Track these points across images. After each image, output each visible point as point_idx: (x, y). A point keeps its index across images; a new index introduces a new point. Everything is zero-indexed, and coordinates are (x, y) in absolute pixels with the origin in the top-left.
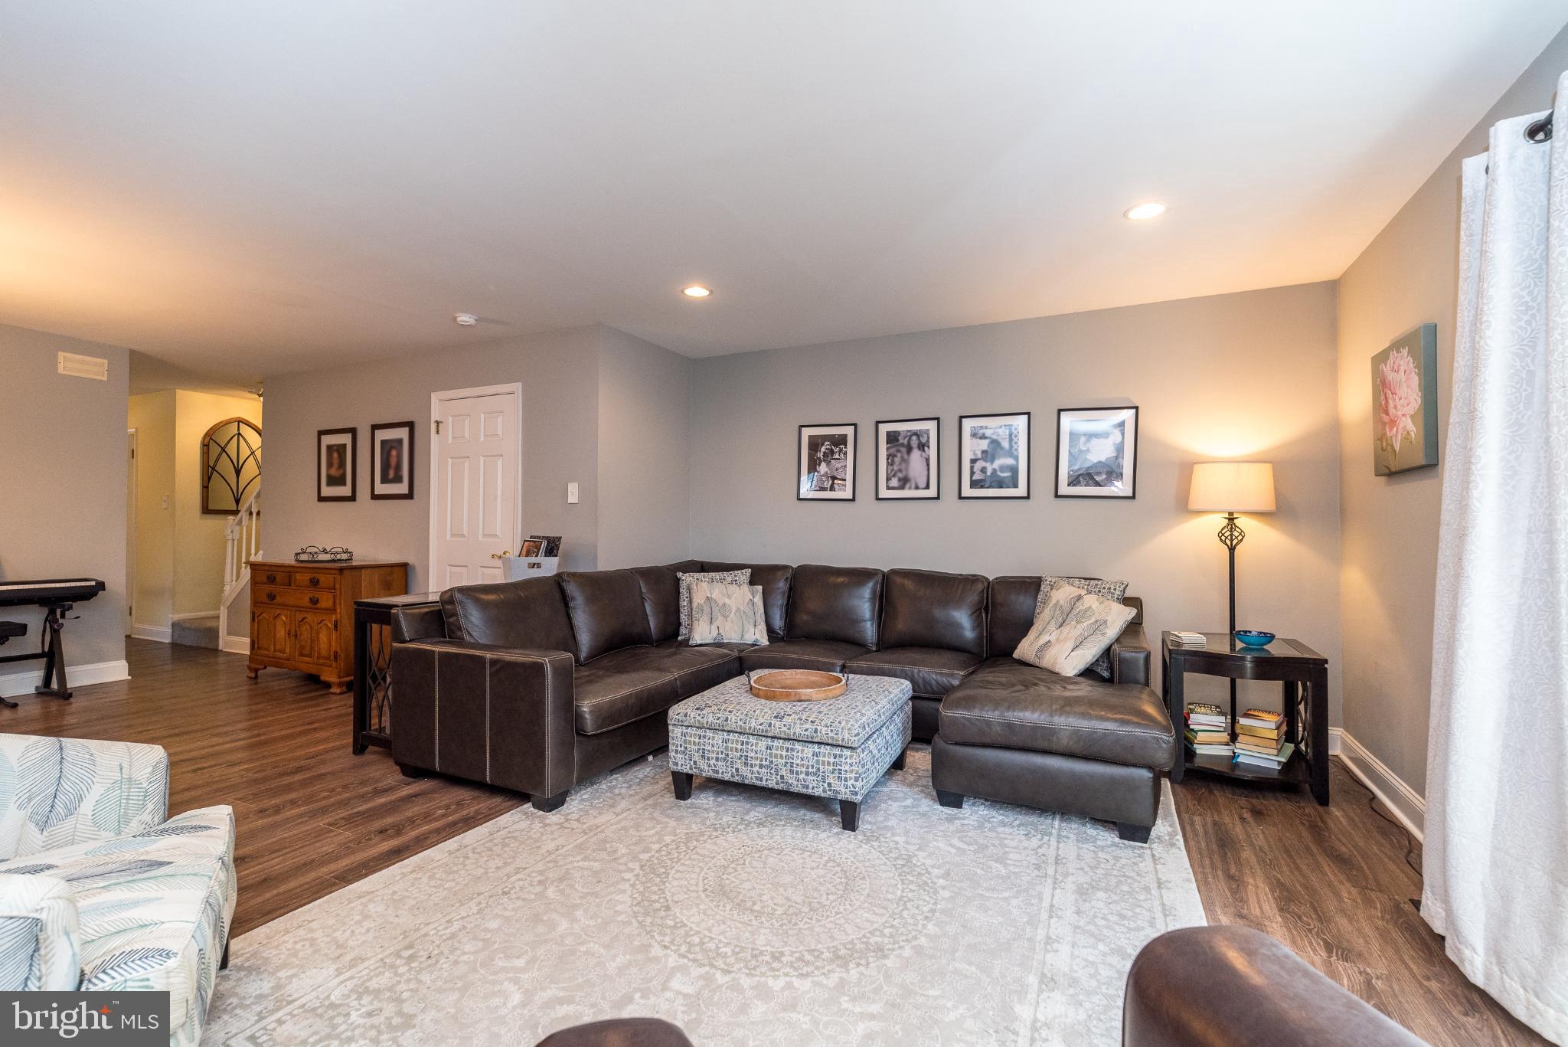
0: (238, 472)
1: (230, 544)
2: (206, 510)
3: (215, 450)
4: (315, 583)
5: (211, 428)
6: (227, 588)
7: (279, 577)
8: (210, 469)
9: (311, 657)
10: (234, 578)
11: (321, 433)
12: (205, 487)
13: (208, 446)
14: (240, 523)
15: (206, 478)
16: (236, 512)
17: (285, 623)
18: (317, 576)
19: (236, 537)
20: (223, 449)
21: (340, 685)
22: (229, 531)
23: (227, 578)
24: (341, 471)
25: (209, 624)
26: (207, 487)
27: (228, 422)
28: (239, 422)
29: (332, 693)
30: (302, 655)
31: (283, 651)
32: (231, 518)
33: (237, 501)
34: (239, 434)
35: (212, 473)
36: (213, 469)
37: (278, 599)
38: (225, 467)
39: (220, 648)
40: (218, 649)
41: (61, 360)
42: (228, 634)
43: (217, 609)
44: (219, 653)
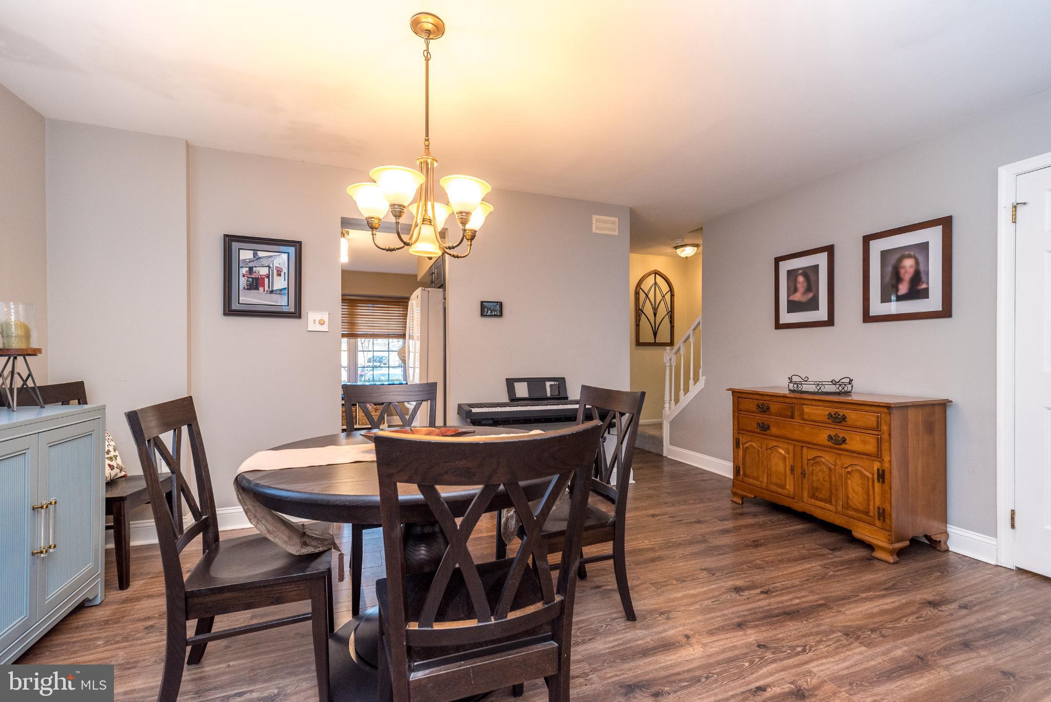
0: (655, 312)
1: (668, 369)
2: (638, 343)
3: (643, 297)
4: (838, 420)
5: (640, 280)
7: (774, 407)
8: (640, 311)
9: (830, 502)
10: (673, 398)
11: (778, 260)
12: (638, 325)
13: (639, 294)
15: (638, 318)
16: (672, 345)
17: (785, 458)
18: (842, 412)
19: (674, 364)
20: (647, 296)
21: (891, 552)
22: (668, 358)
23: (667, 397)
24: (811, 295)
27: (649, 274)
28: (656, 273)
29: (877, 559)
30: (813, 496)
31: (783, 486)
32: (668, 348)
33: (655, 335)
34: (655, 283)
35: (641, 315)
36: (642, 311)
37: (774, 430)
38: (648, 309)
39: (664, 455)
40: (662, 456)
41: (594, 221)
42: (671, 444)
43: (660, 420)
44: (664, 459)
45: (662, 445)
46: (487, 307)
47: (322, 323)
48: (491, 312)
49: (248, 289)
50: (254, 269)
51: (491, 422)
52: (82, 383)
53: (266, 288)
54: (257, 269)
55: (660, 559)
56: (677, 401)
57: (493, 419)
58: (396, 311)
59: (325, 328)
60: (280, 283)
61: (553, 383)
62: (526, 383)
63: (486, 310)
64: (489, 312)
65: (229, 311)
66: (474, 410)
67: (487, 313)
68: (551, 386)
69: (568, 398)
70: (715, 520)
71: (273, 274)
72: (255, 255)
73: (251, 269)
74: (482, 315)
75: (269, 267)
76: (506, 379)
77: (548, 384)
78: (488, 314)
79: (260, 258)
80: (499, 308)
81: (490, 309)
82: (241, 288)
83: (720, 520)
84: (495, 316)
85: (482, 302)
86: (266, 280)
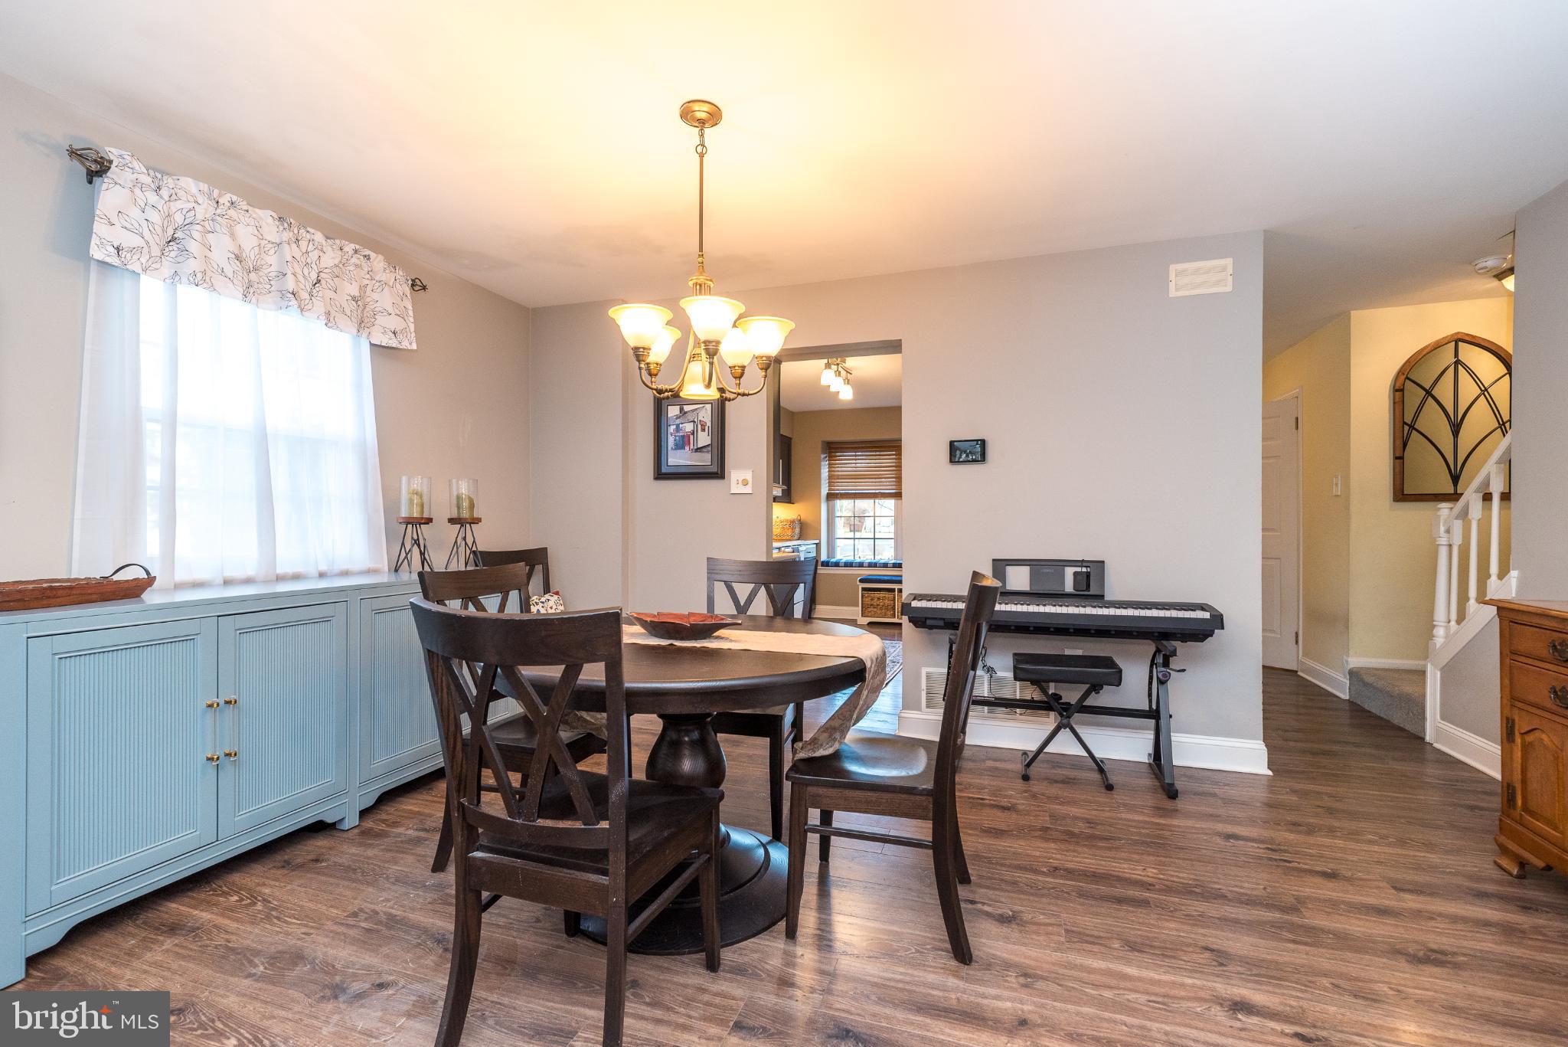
0: (1456, 428)
1: (1443, 553)
2: (1401, 495)
3: (1414, 396)
5: (1408, 361)
6: (1440, 632)
8: (1406, 428)
10: (1454, 616)
12: (1399, 458)
13: (1402, 390)
14: (1464, 514)
15: (1399, 443)
16: (1455, 497)
19: (1457, 540)
20: (1429, 393)
22: (1442, 529)
23: (1440, 614)
25: (1408, 688)
26: (1401, 458)
27: (1437, 346)
28: (1456, 341)
32: (1444, 506)
33: (1455, 479)
34: (1458, 362)
35: (1409, 435)
36: (1412, 427)
38: (1434, 422)
39: (1428, 739)
40: (1423, 739)
41: (1172, 276)
42: (1444, 717)
43: (1422, 662)
44: (1428, 747)
45: (1424, 719)
46: (959, 449)
47: (745, 483)
48: (967, 456)
49: (675, 449)
50: (681, 426)
51: (941, 623)
52: (546, 548)
53: (692, 447)
54: (684, 425)
55: (1144, 903)
56: (1461, 617)
57: (944, 619)
58: (887, 460)
59: (748, 490)
60: (704, 439)
61: (1079, 569)
62: (1028, 567)
63: (958, 452)
64: (964, 456)
65: (660, 475)
66: (915, 604)
67: (960, 457)
68: (1075, 574)
69: (1103, 596)
70: (1384, 884)
71: (697, 431)
72: (681, 410)
73: (678, 426)
74: (952, 461)
75: (694, 422)
76: (994, 560)
77: (1069, 572)
78: (961, 460)
79: (686, 413)
80: (979, 449)
81: (965, 452)
82: (669, 448)
83: (1395, 888)
84: (974, 461)
85: (952, 443)
86: (692, 437)
